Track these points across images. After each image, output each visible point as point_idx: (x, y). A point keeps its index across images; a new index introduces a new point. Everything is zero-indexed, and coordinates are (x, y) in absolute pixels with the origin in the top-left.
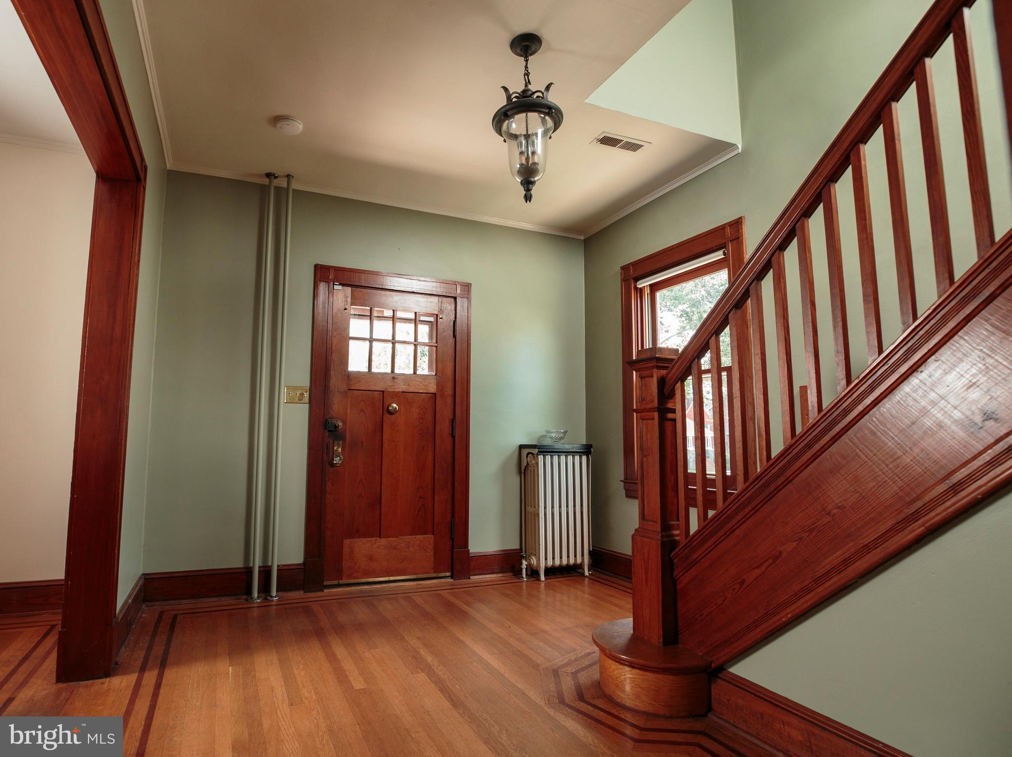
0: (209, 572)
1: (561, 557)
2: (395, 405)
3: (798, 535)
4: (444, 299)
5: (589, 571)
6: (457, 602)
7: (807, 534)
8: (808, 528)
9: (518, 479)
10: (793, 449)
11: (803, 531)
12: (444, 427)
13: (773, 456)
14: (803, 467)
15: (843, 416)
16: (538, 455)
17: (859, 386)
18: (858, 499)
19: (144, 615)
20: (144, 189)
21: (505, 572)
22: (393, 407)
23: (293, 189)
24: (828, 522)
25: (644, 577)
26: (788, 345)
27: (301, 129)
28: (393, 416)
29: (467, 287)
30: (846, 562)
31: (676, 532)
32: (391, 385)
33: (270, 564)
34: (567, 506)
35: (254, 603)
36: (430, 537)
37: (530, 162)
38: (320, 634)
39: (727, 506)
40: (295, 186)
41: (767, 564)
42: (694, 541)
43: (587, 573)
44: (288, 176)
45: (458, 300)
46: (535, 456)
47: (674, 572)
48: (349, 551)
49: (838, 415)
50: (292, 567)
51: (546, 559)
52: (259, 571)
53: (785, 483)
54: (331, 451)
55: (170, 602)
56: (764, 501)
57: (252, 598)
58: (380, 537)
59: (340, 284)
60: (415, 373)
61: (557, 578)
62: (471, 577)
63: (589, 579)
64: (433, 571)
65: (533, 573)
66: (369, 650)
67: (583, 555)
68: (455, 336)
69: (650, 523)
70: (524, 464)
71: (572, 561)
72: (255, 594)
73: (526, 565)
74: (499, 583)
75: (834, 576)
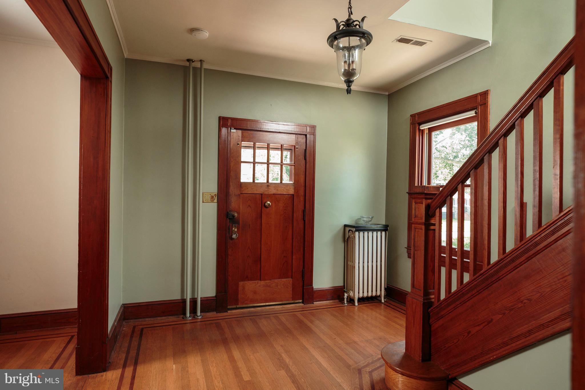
0: (161, 302)
1: (368, 292)
2: (269, 202)
3: (503, 311)
4: (299, 136)
5: (384, 299)
6: (305, 320)
7: (509, 311)
8: (509, 308)
9: (343, 245)
10: (503, 261)
11: (506, 309)
12: (298, 215)
13: (492, 262)
14: (508, 272)
15: (534, 246)
16: (355, 232)
17: (546, 230)
18: (540, 296)
19: (124, 329)
20: (111, 82)
21: (335, 300)
22: (268, 203)
23: (204, 68)
24: (521, 307)
25: (412, 321)
26: (505, 196)
27: (208, 36)
28: (268, 209)
29: (313, 127)
30: (530, 332)
31: (433, 296)
32: (267, 190)
33: (196, 297)
34: (372, 262)
35: (187, 320)
36: (290, 280)
37: (351, 68)
38: (225, 342)
39: (463, 288)
40: (205, 66)
41: (484, 324)
42: (443, 304)
43: (383, 301)
44: (201, 61)
45: (308, 136)
46: (353, 233)
47: (430, 320)
48: (242, 288)
49: (531, 245)
50: (209, 299)
51: (359, 293)
52: (190, 301)
53: (497, 280)
54: (231, 230)
55: (139, 320)
56: (484, 288)
57: (186, 317)
58: (260, 280)
59: (235, 129)
60: (281, 182)
61: (366, 304)
62: (314, 303)
63: (384, 304)
64: (292, 299)
65: (351, 301)
66: (253, 354)
67: (381, 290)
68: (305, 159)
69: (417, 290)
70: (347, 236)
71: (374, 294)
72: (188, 315)
73: (347, 296)
74: (330, 307)
75: (522, 339)
